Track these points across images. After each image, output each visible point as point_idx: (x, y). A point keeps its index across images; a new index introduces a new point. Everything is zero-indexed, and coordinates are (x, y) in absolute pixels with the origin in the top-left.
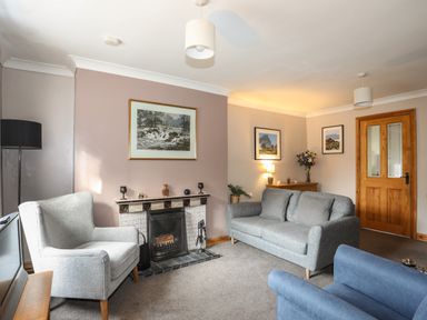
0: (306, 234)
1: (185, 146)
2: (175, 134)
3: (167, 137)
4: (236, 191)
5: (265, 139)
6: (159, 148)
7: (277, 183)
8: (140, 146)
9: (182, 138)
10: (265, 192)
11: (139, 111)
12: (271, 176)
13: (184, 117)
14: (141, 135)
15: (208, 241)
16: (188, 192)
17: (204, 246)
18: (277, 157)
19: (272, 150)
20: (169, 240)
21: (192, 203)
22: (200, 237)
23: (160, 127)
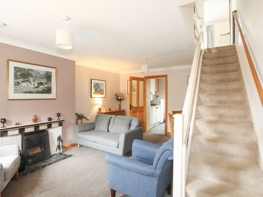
0: (118, 137)
1: (48, 91)
2: (41, 84)
3: (36, 85)
4: (80, 117)
5: (97, 86)
6: (30, 92)
7: (103, 111)
8: (16, 91)
9: (46, 86)
10: (97, 117)
11: (15, 68)
12: (100, 107)
13: (47, 73)
14: (17, 84)
15: (64, 148)
16: (50, 119)
17: (61, 152)
18: (104, 96)
19: (101, 92)
20: (38, 150)
21: (53, 126)
22: (59, 146)
23: (31, 79)
